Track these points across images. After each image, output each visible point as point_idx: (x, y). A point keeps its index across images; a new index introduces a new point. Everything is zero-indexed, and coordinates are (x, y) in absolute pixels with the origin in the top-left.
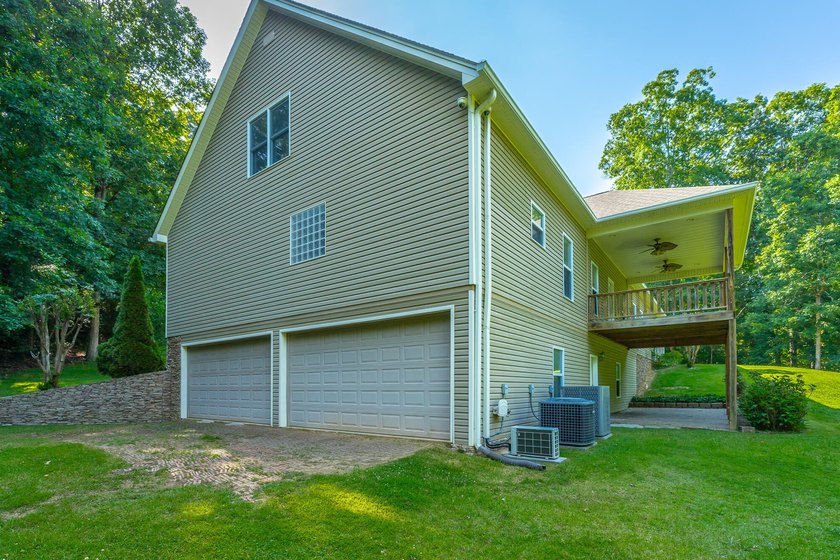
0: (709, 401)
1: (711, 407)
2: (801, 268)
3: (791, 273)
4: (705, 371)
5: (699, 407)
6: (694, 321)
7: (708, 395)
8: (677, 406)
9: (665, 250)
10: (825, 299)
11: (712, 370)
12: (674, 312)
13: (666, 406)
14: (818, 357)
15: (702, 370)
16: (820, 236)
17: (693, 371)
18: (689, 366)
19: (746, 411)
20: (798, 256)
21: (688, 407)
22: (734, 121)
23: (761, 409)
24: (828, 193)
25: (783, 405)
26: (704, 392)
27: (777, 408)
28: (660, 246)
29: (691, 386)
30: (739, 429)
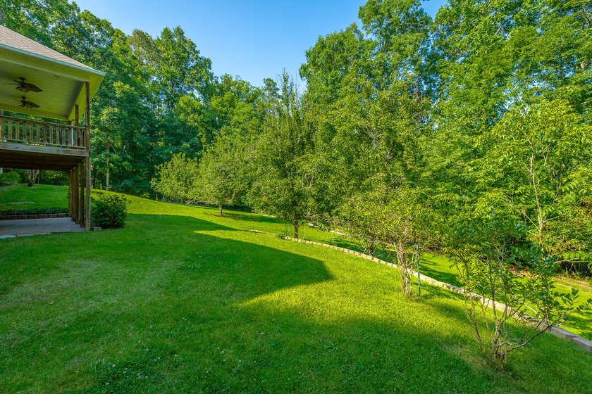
0: (56, 213)
1: (58, 216)
2: (101, 129)
3: (96, 130)
4: (45, 190)
5: (48, 217)
6: (61, 153)
7: (54, 208)
8: (28, 218)
9: (30, 90)
10: (111, 150)
11: (50, 189)
12: (45, 144)
13: (18, 218)
14: (107, 184)
15: (41, 189)
16: (111, 113)
17: (34, 189)
18: (30, 185)
19: (96, 217)
20: (99, 121)
21: (39, 217)
22: (59, 9)
23: (105, 215)
24: (115, 90)
25: (117, 213)
26: (49, 206)
27: (114, 214)
28: (24, 85)
29: (36, 202)
30: (92, 229)
